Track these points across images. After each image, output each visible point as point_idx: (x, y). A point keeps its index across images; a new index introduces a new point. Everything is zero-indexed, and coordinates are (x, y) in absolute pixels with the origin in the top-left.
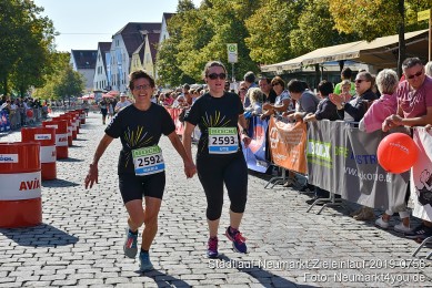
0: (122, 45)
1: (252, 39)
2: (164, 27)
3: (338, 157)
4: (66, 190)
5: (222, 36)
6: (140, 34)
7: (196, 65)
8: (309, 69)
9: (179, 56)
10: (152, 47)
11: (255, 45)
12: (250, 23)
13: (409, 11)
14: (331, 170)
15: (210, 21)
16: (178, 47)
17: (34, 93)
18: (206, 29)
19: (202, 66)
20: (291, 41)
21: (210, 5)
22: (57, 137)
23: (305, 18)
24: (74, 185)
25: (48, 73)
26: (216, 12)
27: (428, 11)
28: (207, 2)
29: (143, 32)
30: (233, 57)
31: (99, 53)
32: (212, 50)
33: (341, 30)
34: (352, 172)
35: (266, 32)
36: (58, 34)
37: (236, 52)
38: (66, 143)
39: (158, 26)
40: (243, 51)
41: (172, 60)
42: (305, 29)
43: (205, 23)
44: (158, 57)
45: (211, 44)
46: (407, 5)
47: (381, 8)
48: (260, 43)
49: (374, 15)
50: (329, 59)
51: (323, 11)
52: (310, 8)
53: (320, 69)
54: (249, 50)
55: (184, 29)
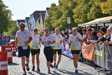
0: (33, 18)
1: (75, 16)
2: (47, 12)
3: (105, 56)
4: (15, 66)
5: (65, 15)
6: (39, 14)
7: (57, 24)
8: (94, 25)
9: (51, 22)
10: (43, 19)
11: (76, 18)
12: (74, 11)
14: (103, 60)
15: (61, 10)
16: (51, 18)
17: (5, 34)
18: (60, 13)
19: (59, 25)
20: (88, 16)
21: (61, 5)
22: (13, 48)
23: (92, 9)
24: (18, 65)
25: (10, 27)
26: (63, 7)
28: (60, 4)
29: (40, 14)
30: (69, 22)
31: (26, 20)
32: (62, 20)
34: (110, 61)
35: (80, 14)
36: (13, 15)
37: (70, 20)
38: (15, 51)
39: (45, 12)
40: (72, 20)
41: (49, 23)
42: (92, 12)
44: (45, 22)
45: (62, 18)
48: (78, 17)
50: (100, 22)
51: (98, 7)
52: (94, 6)
53: (97, 25)
54: (74, 19)
55: (53, 13)
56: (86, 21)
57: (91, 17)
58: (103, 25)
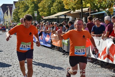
0: (1, 10)
1: (40, 9)
2: (14, 5)
5: (32, 8)
8: (56, 18)
9: (19, 14)
11: (41, 11)
12: (40, 5)
13: (84, 3)
16: (19, 11)
18: (27, 6)
20: (51, 10)
23: (55, 4)
26: (29, 1)
27: (89, 4)
29: (7, 7)
30: (36, 15)
32: (29, 12)
33: (66, 8)
35: (44, 8)
39: (12, 5)
41: (17, 15)
42: (55, 7)
43: (26, 4)
44: (12, 14)
45: (28, 11)
46: (83, 2)
47: (77, 3)
49: (75, 5)
51: (60, 2)
52: (56, 1)
53: (59, 18)
54: (39, 13)
55: (20, 6)
56: (49, 14)
57: (54, 10)
58: (64, 17)
